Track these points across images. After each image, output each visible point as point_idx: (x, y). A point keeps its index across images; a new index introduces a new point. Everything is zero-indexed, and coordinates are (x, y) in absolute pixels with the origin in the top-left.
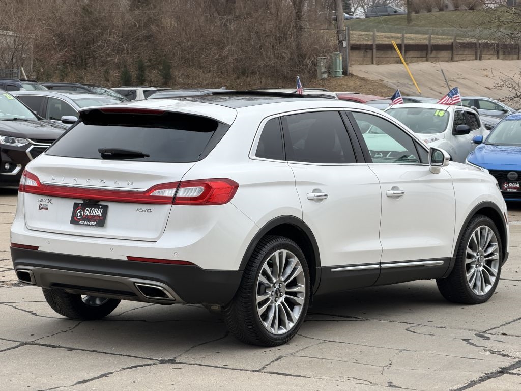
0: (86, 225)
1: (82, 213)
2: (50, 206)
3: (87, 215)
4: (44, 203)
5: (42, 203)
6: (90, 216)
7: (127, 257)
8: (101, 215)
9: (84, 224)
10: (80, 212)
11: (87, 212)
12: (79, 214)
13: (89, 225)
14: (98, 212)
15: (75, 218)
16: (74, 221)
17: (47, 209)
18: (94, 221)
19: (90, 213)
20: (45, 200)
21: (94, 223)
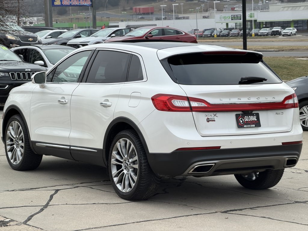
0: (249, 127)
1: (243, 120)
2: (216, 118)
3: (247, 121)
4: (211, 117)
5: (209, 117)
6: (249, 121)
7: (282, 143)
8: (256, 120)
9: (247, 127)
10: (242, 120)
11: (246, 119)
12: (241, 121)
13: (251, 127)
14: (254, 118)
15: (239, 124)
16: (240, 126)
17: (214, 121)
18: (253, 124)
19: (248, 119)
20: (211, 115)
21: (254, 126)
